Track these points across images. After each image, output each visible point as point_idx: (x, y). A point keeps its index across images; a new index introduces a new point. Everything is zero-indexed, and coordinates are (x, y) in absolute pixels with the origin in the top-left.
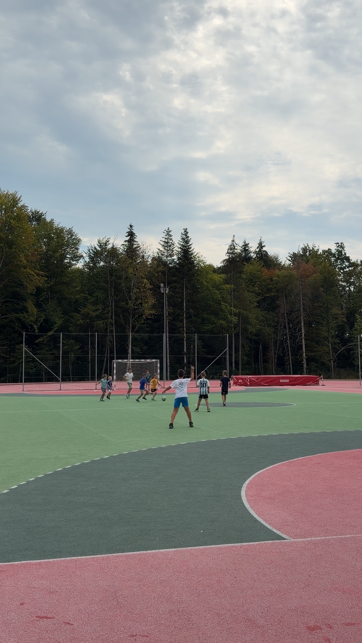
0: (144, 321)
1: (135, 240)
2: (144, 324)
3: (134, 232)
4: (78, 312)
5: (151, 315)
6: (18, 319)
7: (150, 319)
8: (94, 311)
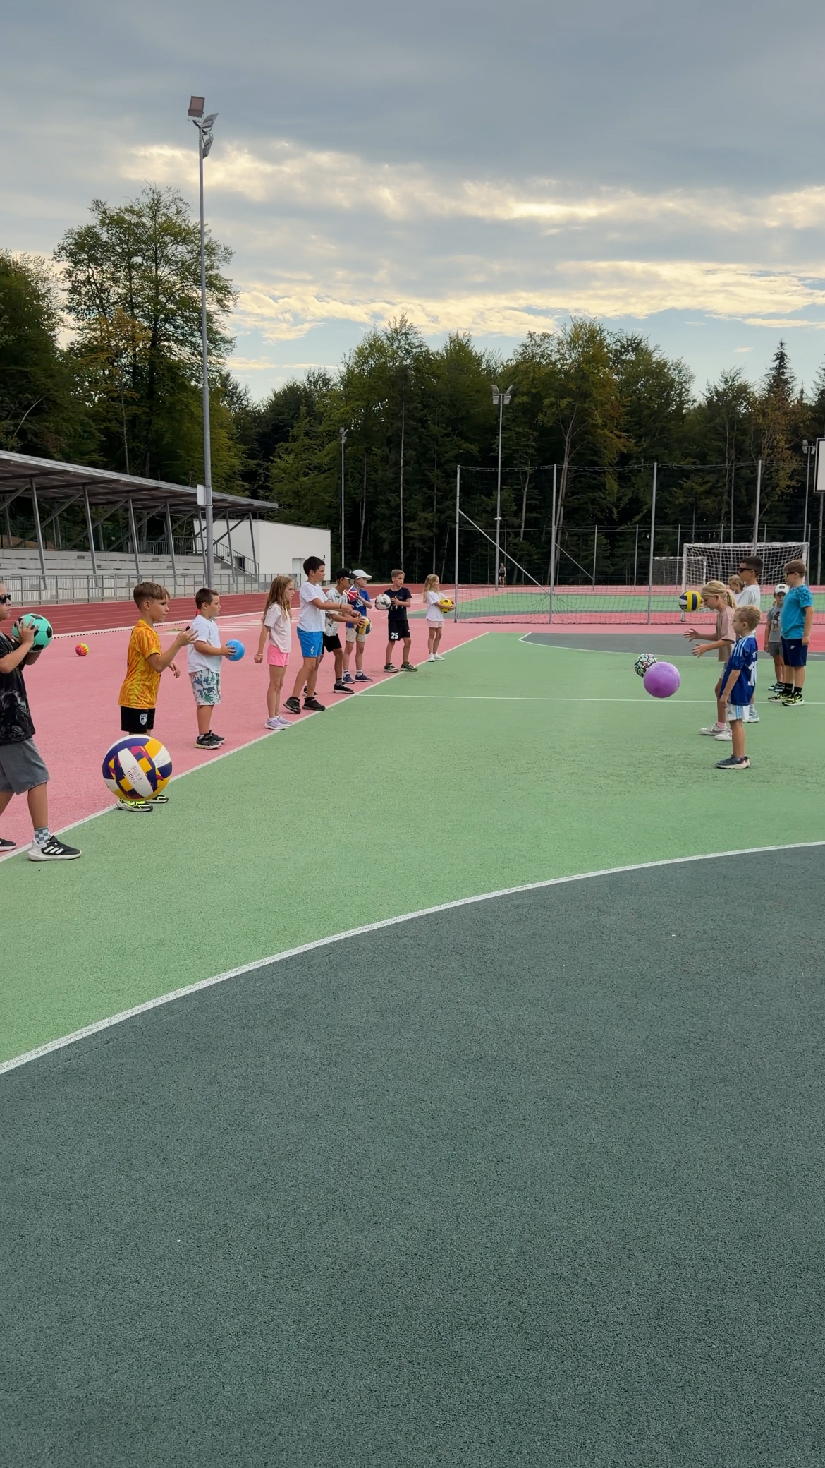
0: (779, 496)
1: (787, 365)
2: (779, 501)
3: (786, 354)
4: (681, 487)
5: (788, 487)
6: (593, 501)
7: (787, 495)
8: (701, 485)
